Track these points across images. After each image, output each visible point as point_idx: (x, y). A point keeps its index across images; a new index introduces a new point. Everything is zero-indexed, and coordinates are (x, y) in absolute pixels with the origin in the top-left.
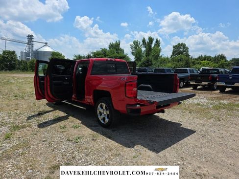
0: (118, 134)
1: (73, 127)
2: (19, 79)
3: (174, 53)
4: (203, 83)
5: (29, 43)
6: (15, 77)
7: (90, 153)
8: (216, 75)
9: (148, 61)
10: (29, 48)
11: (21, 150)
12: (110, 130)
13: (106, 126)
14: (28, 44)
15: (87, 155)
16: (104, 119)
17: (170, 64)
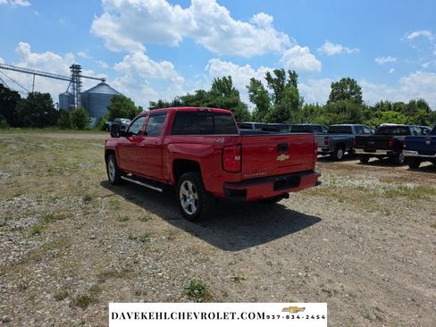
0: (211, 230)
1: (139, 219)
2: (55, 142)
3: (332, 96)
4: (379, 152)
5: (73, 79)
6: (49, 138)
7: (162, 256)
8: (402, 138)
9: (282, 111)
10: (74, 89)
11: (56, 250)
12: (198, 226)
13: (193, 219)
14: (72, 81)
15: (157, 260)
16: (190, 208)
17: (322, 118)
